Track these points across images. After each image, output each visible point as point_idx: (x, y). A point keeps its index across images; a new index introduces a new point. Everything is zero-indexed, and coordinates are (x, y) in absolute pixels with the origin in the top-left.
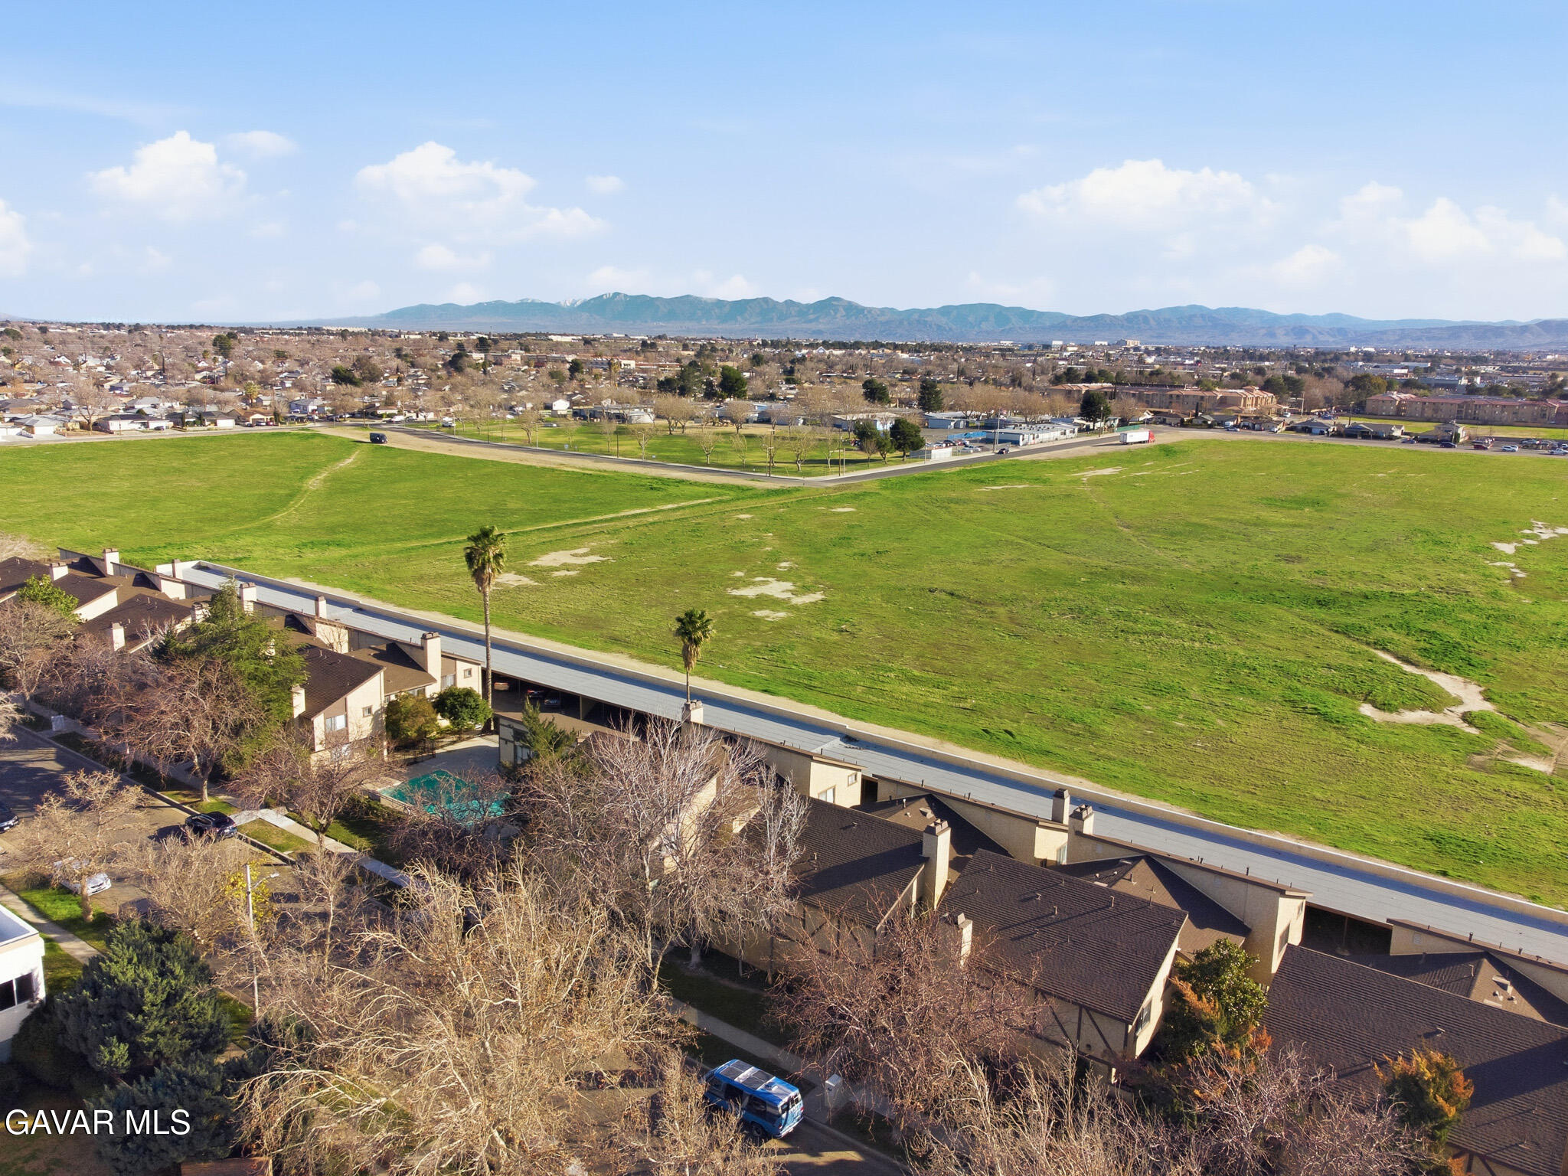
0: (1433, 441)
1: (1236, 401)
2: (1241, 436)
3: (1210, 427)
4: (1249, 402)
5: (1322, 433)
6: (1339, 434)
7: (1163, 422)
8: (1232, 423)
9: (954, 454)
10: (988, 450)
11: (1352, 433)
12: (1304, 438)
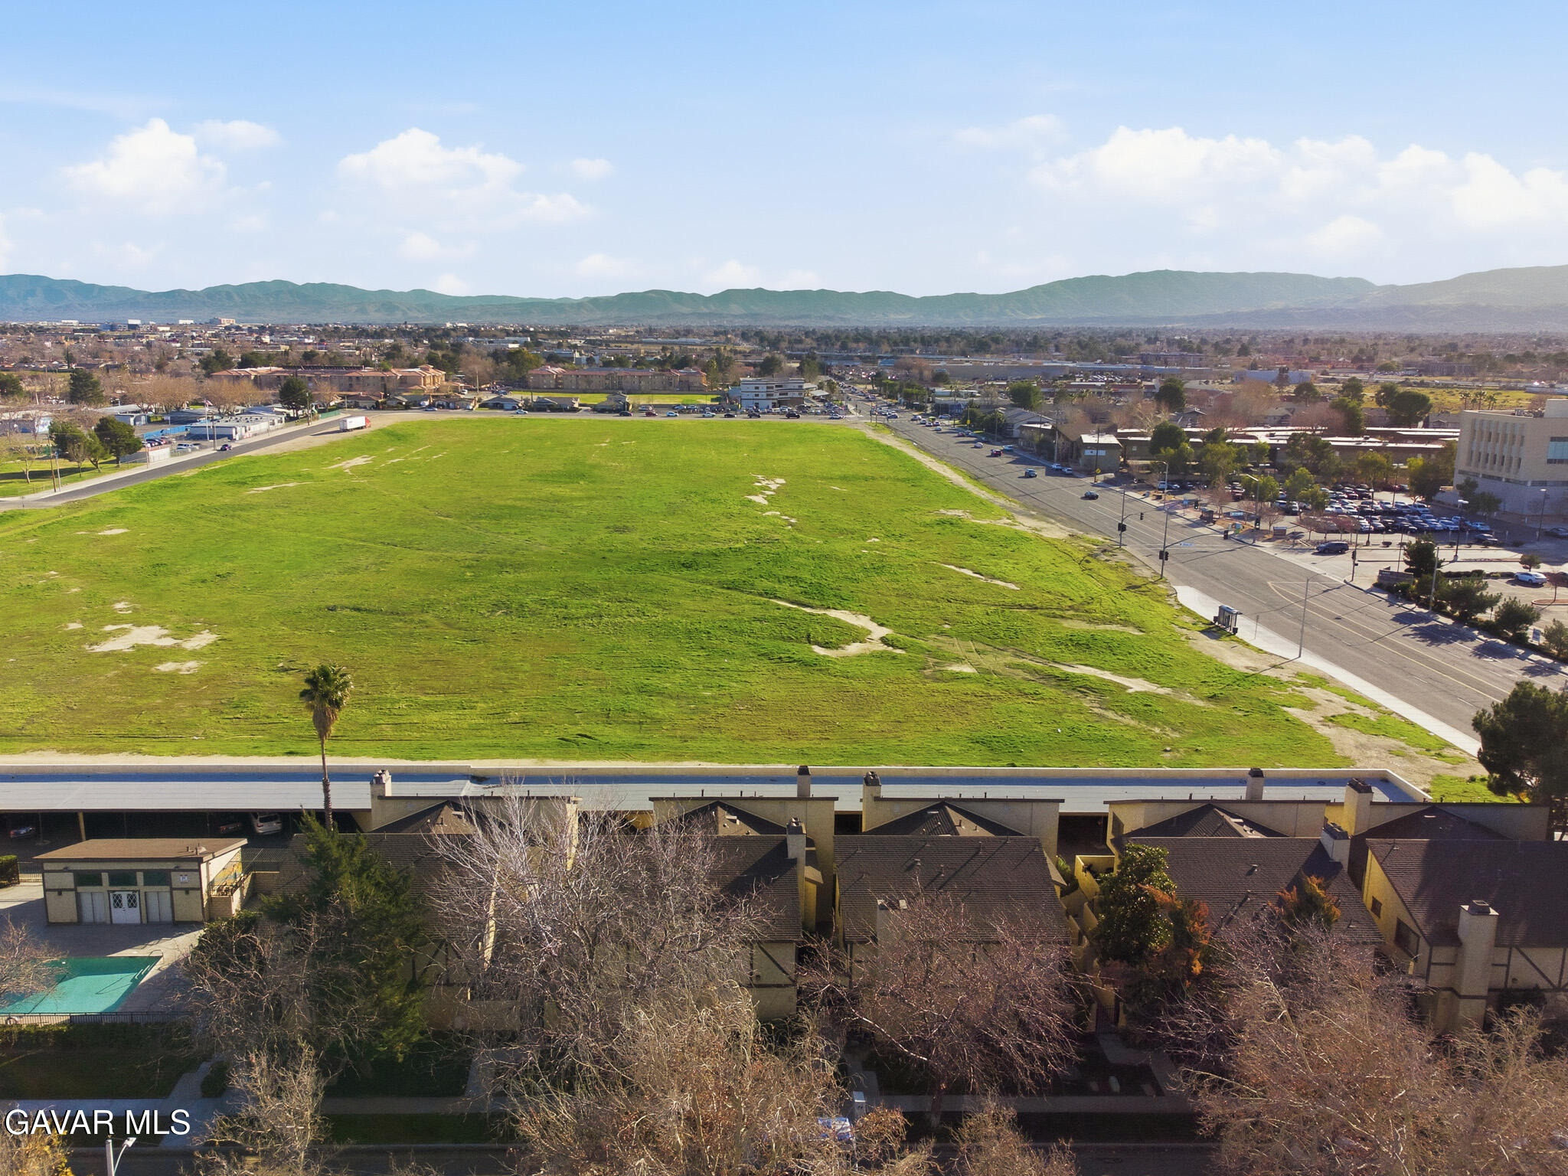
0: (610, 411)
1: (416, 380)
2: (440, 416)
3: (407, 407)
4: (428, 381)
5: (514, 408)
6: (531, 408)
7: (356, 406)
8: (427, 403)
9: (173, 454)
10: (206, 447)
11: (540, 407)
12: (499, 414)
